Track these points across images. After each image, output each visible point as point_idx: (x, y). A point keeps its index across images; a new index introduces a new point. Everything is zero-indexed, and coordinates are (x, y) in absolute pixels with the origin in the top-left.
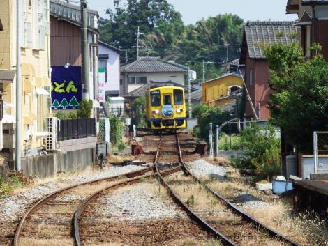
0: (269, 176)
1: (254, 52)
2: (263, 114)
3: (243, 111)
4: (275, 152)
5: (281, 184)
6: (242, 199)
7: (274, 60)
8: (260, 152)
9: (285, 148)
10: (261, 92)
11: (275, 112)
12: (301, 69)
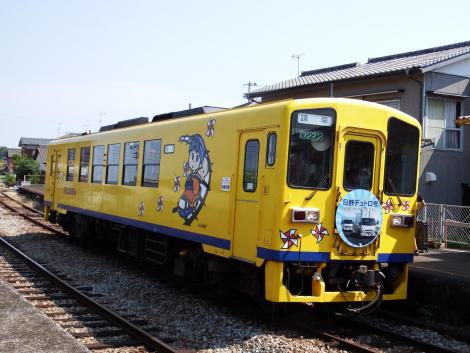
0: (13, 185)
1: (10, 156)
2: (11, 171)
3: (7, 170)
4: (14, 180)
5: (16, 187)
6: (6, 191)
7: (14, 158)
8: (11, 180)
9: (17, 179)
10: (11, 165)
11: (14, 170)
12: (22, 160)
